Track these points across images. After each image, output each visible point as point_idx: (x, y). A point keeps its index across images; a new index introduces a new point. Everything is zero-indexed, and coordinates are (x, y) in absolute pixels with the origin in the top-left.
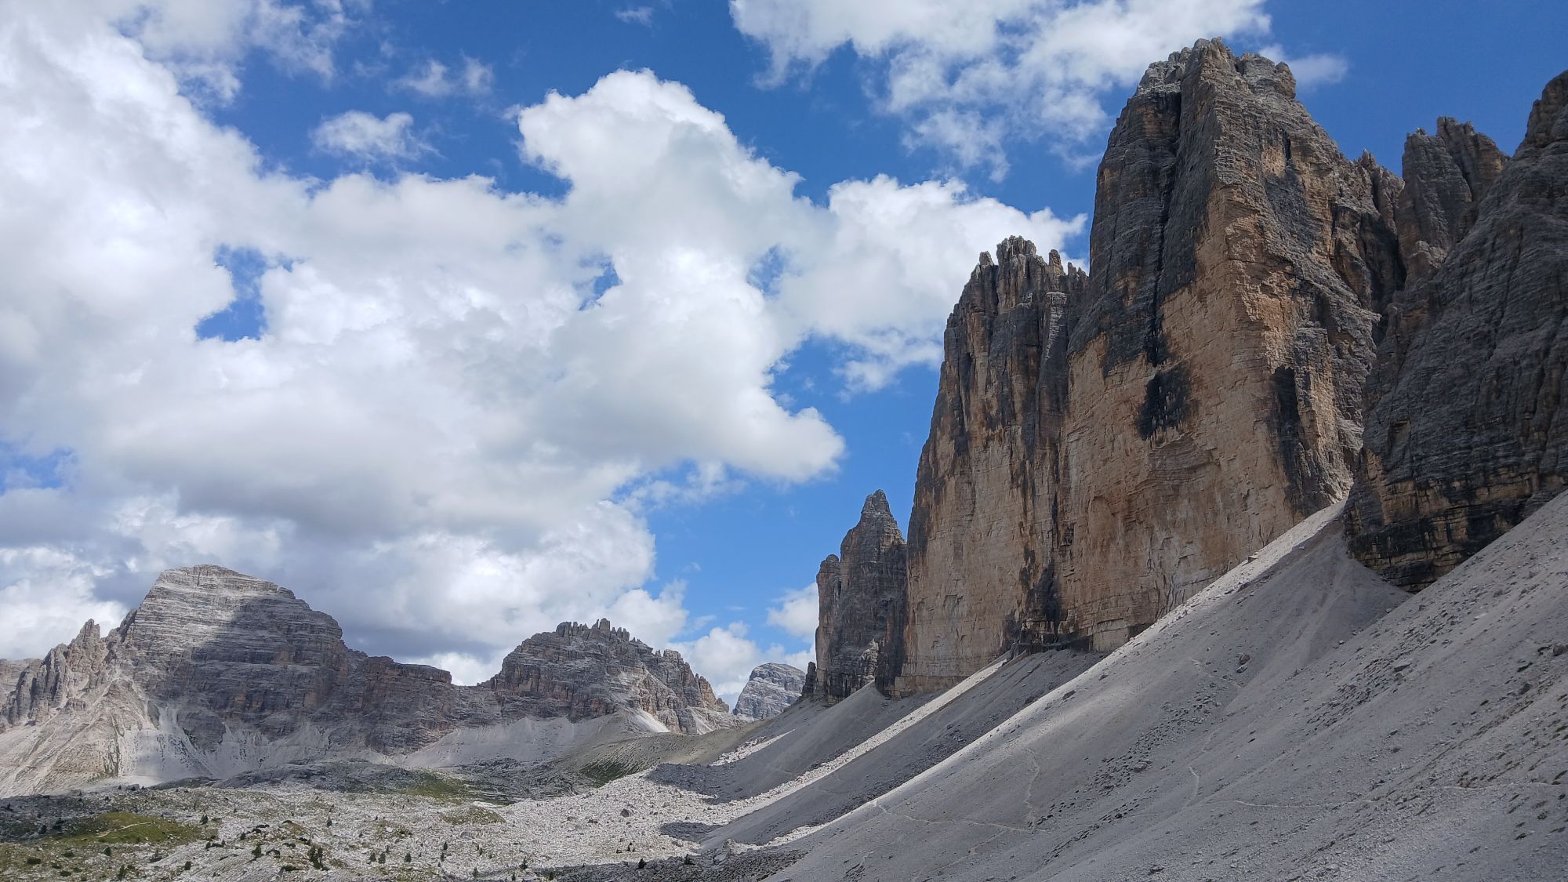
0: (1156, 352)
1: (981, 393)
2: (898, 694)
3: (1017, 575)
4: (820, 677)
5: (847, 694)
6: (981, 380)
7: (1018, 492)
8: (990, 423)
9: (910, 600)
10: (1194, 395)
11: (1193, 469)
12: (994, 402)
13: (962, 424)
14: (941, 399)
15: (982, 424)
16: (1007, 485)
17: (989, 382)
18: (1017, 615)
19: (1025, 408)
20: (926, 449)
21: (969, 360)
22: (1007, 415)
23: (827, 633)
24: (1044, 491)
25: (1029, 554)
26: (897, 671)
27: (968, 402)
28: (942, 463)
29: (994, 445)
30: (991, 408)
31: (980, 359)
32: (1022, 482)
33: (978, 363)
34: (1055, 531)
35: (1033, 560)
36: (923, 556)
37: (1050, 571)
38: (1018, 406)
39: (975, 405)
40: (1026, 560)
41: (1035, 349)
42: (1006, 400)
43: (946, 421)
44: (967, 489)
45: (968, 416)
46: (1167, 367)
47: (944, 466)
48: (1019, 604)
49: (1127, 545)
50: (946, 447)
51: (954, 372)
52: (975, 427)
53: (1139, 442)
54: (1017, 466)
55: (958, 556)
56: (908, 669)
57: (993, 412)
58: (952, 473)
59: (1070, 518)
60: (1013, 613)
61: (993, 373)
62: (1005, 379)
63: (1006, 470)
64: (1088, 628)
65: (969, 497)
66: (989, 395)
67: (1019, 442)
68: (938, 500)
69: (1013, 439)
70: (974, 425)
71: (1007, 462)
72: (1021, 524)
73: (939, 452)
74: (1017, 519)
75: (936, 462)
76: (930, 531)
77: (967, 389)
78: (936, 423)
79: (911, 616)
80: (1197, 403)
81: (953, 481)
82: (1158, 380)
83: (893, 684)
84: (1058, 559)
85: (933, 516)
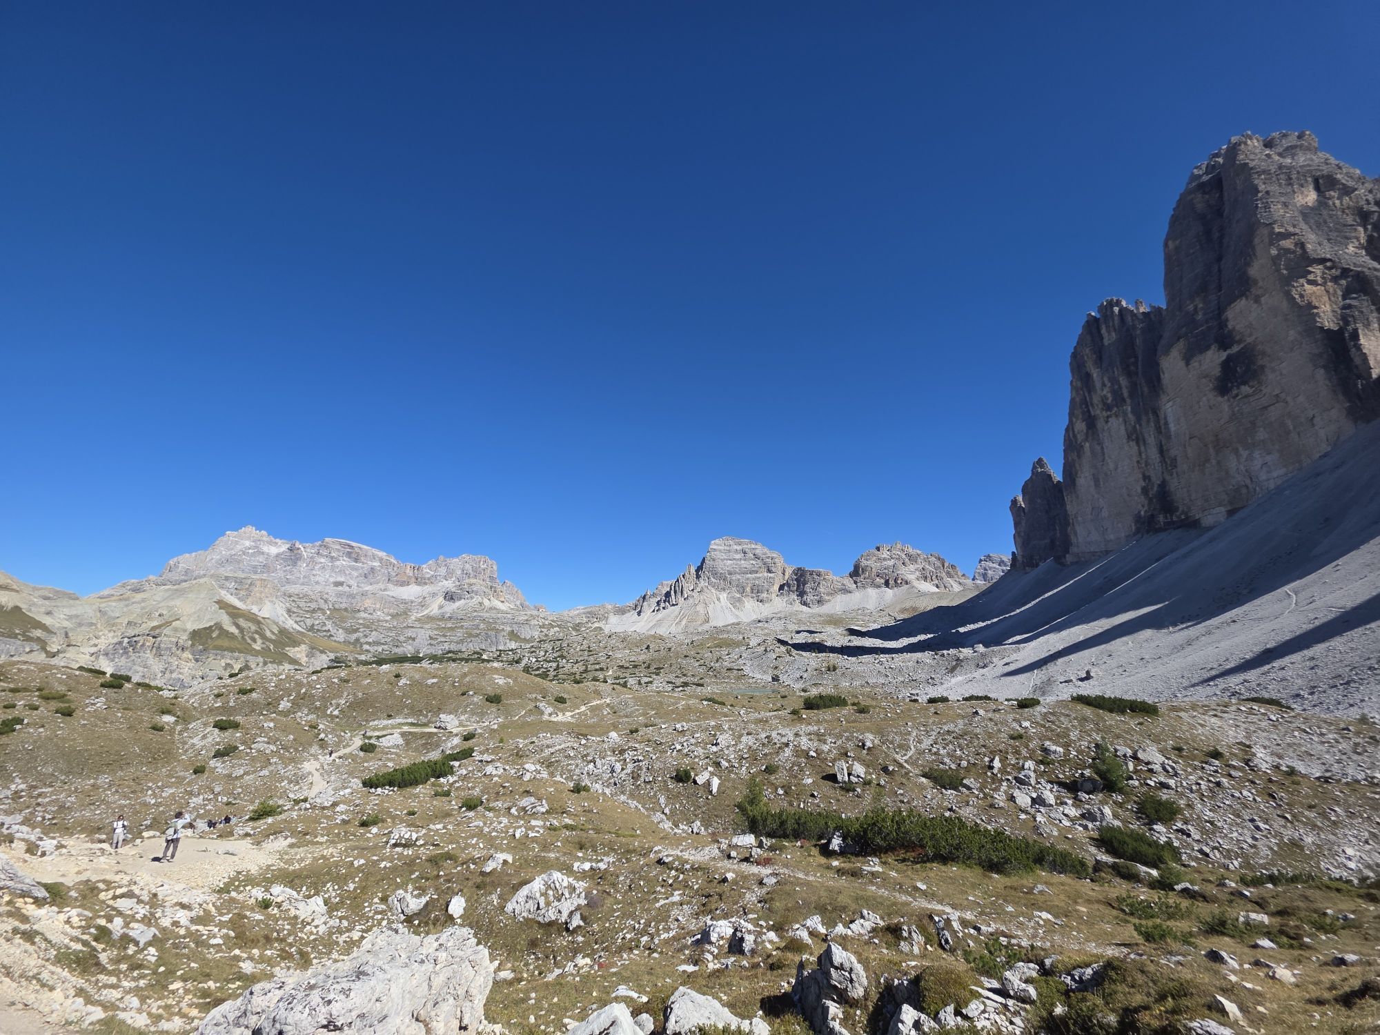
0: (1224, 341)
2: (1067, 566)
3: (1139, 490)
4: (1019, 558)
5: (1037, 565)
6: (1098, 385)
7: (1133, 444)
8: (1108, 408)
9: (1069, 513)
10: (1260, 362)
11: (1266, 408)
12: (1109, 395)
13: (1089, 411)
14: (1073, 401)
15: (1102, 409)
16: (1125, 441)
17: (1104, 385)
18: (1142, 513)
19: (1131, 395)
20: (1067, 430)
21: (1088, 376)
22: (1119, 400)
23: (1019, 536)
24: (1151, 440)
25: (1146, 478)
26: (1067, 551)
27: (1091, 399)
28: (1079, 436)
29: (1113, 420)
30: (1107, 399)
31: (1095, 374)
32: (1135, 436)
33: (1095, 375)
34: (1163, 461)
35: (1150, 480)
37: (1163, 485)
38: (1125, 393)
39: (1096, 399)
40: (1144, 480)
41: (1133, 360)
42: (1117, 394)
43: (1078, 412)
44: (1098, 448)
45: (1092, 405)
46: (1235, 349)
47: (1080, 438)
48: (1143, 506)
49: (1219, 463)
50: (1080, 426)
51: (1079, 384)
52: (1098, 412)
53: (1220, 399)
54: (1130, 429)
55: (1097, 485)
56: (1074, 549)
57: (1109, 401)
58: (1086, 439)
59: (1173, 452)
60: (1139, 512)
61: (1106, 379)
62: (1114, 381)
63: (1123, 431)
64: (1196, 514)
65: (1100, 451)
66: (1105, 392)
67: (1130, 415)
68: (1079, 457)
69: (1125, 414)
70: (1097, 411)
71: (1123, 428)
72: (1138, 462)
73: (1076, 430)
74: (1135, 459)
75: (1075, 436)
76: (1076, 473)
77: (1089, 392)
78: (1071, 414)
79: (1071, 521)
80: (1263, 367)
81: (1087, 444)
82: (1229, 358)
83: (1065, 559)
84: (1168, 478)
85: (1077, 465)
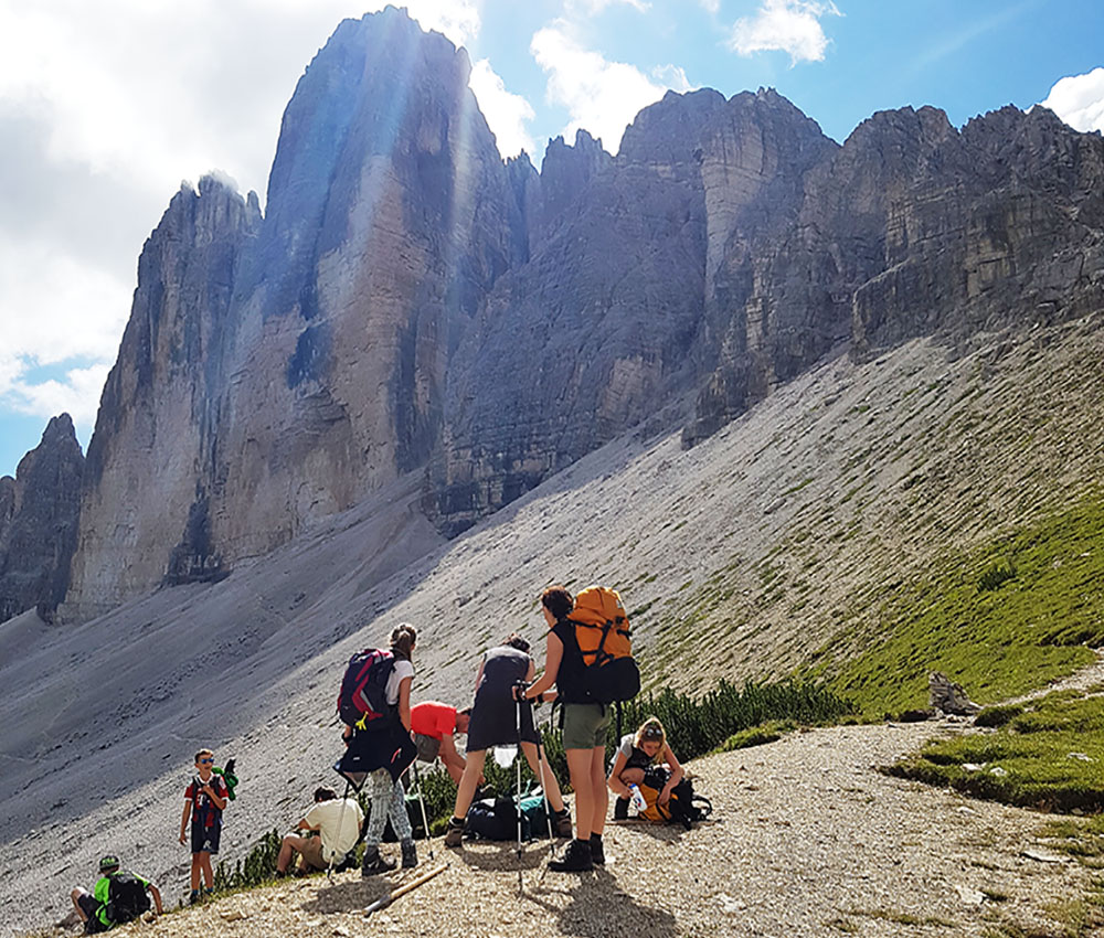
0: (309, 304)
1: (170, 325)
2: (59, 619)
5: (7, 618)
6: (171, 312)
7: (196, 429)
8: (175, 356)
9: (81, 527)
10: (334, 352)
12: (182, 337)
13: (149, 355)
14: (131, 324)
15: (170, 356)
16: (187, 421)
17: (178, 316)
19: (212, 345)
21: (161, 290)
22: (193, 351)
25: (200, 490)
26: (61, 598)
27: (156, 334)
28: (125, 391)
29: (178, 379)
30: (179, 342)
31: (172, 290)
32: (201, 417)
33: (170, 293)
36: (97, 485)
37: (205, 508)
38: (205, 343)
39: (163, 337)
40: (197, 495)
41: (226, 288)
42: (193, 335)
43: (133, 348)
44: (148, 421)
45: (155, 344)
46: (317, 322)
47: (126, 396)
50: (130, 377)
51: (146, 298)
52: (161, 359)
53: (287, 390)
55: (132, 487)
56: (72, 596)
57: (180, 346)
59: (226, 457)
61: (183, 306)
62: (194, 314)
63: (187, 405)
64: (230, 563)
65: (150, 428)
66: (178, 329)
67: (202, 380)
69: (196, 377)
70: (160, 357)
71: (189, 397)
72: (196, 461)
73: (123, 381)
74: (193, 456)
75: (119, 390)
76: (107, 459)
77: (156, 320)
79: (80, 544)
81: (134, 411)
82: (309, 333)
83: (55, 609)
84: (213, 496)
85: (110, 443)
